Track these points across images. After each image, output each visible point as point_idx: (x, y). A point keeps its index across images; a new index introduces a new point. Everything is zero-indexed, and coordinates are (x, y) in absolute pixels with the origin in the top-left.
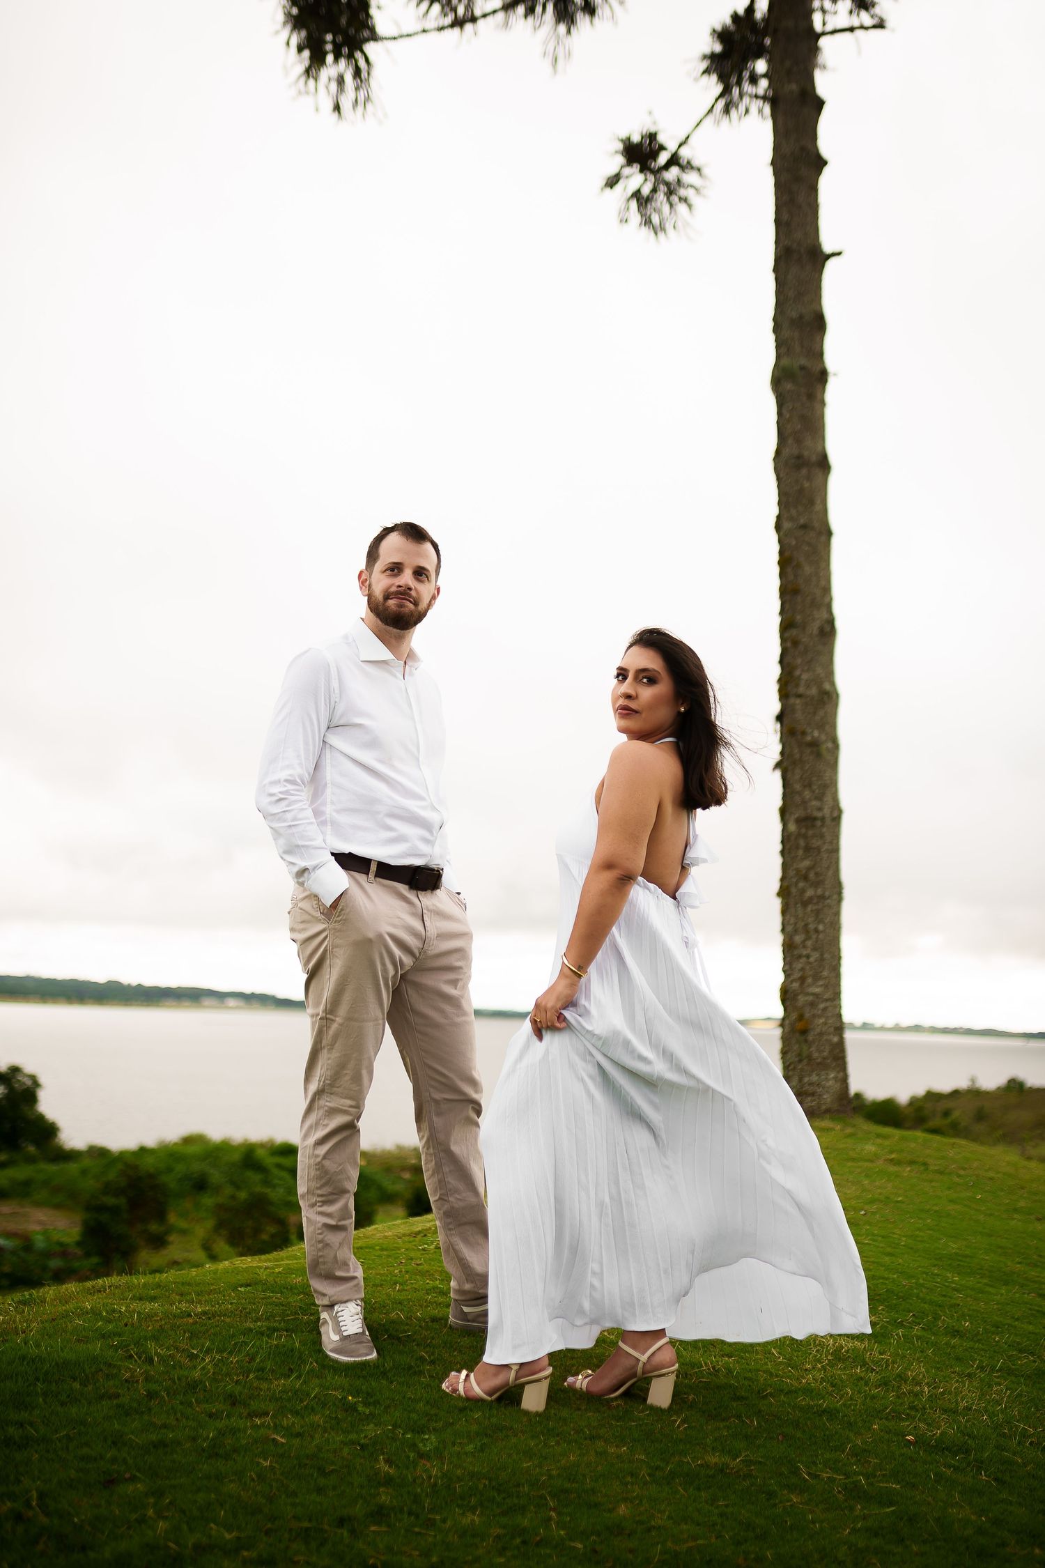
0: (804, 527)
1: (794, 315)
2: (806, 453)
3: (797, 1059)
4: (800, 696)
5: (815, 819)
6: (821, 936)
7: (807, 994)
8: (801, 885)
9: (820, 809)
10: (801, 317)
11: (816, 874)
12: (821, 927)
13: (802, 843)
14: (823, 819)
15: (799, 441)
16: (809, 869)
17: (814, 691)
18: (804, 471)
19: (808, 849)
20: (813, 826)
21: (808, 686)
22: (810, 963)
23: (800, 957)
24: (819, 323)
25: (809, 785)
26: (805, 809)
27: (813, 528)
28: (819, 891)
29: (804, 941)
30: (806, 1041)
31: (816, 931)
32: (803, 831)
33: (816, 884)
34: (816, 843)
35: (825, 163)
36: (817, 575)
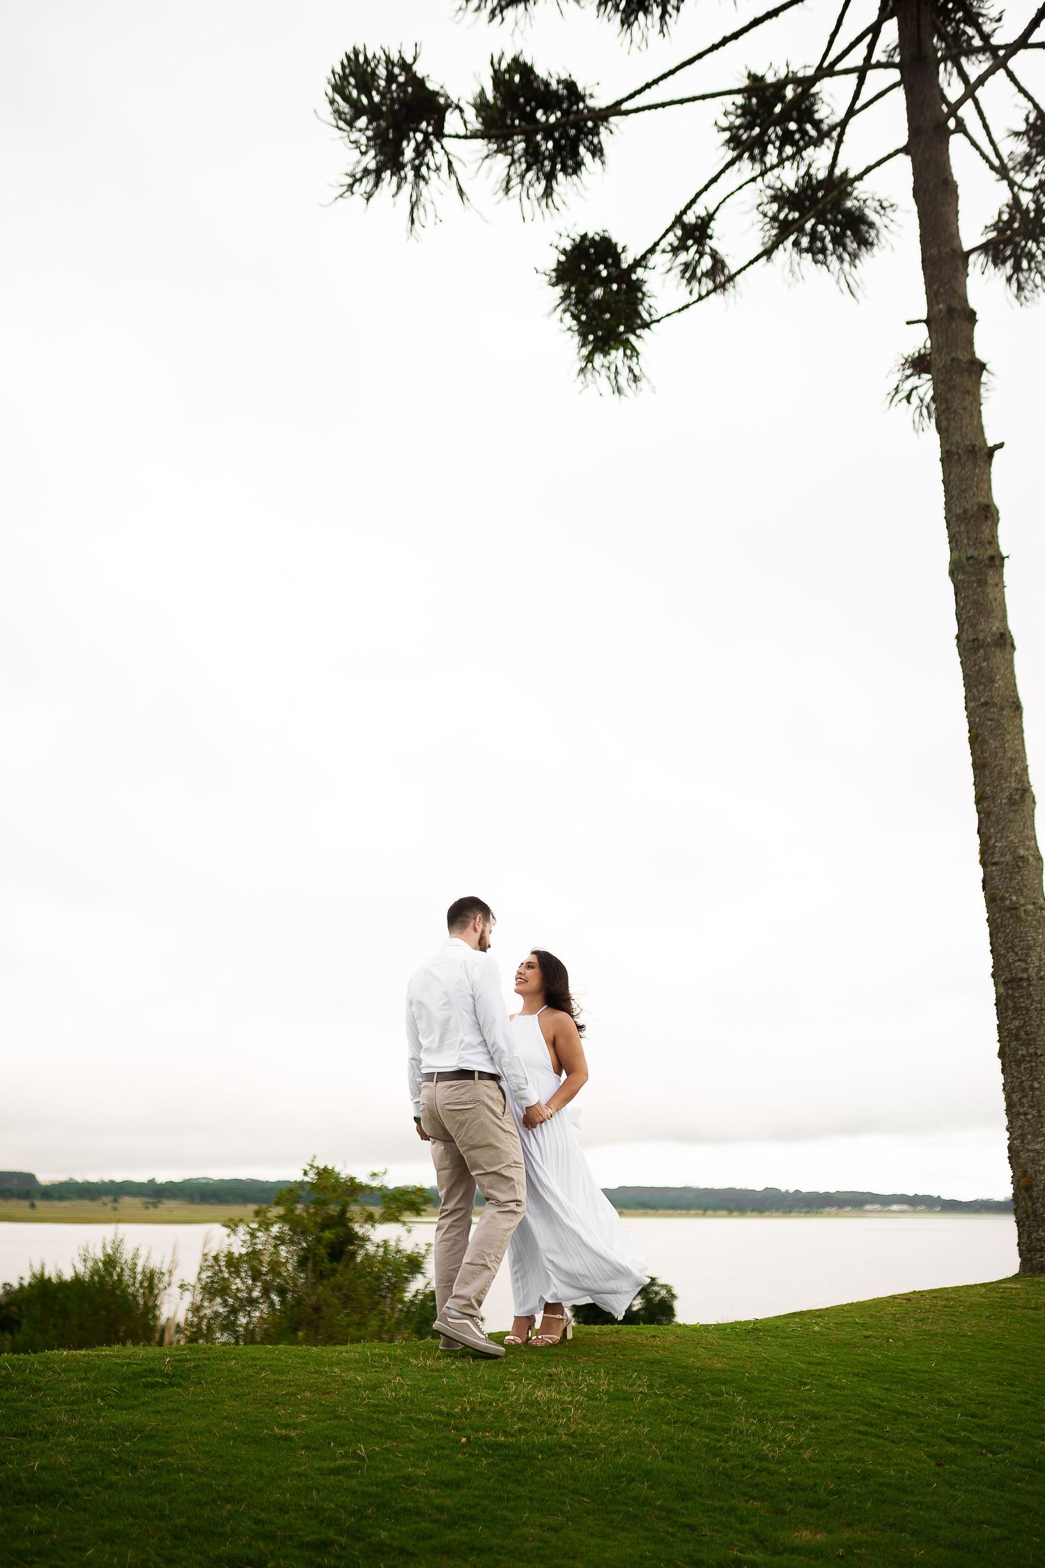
0: (986, 704)
1: (959, 511)
2: (981, 636)
3: (1024, 1215)
4: (995, 864)
5: (1021, 979)
6: (1037, 1093)
7: (1029, 1151)
8: (1013, 1044)
9: (1025, 970)
10: (965, 511)
11: (1027, 1034)
12: (1036, 1085)
13: (1011, 1004)
14: (1028, 979)
15: (973, 626)
16: (1019, 1028)
17: (1009, 858)
18: (981, 652)
19: (1016, 1009)
20: (1020, 987)
21: (1003, 855)
22: (1028, 1120)
23: (1019, 1114)
24: (989, 513)
25: (1012, 948)
26: (1011, 971)
27: (995, 705)
28: (1031, 1051)
29: (1020, 1099)
30: (1031, 1197)
31: (1032, 1088)
32: (1010, 992)
33: (1027, 1044)
34: (1023, 1003)
35: (983, 366)
36: (1002, 747)
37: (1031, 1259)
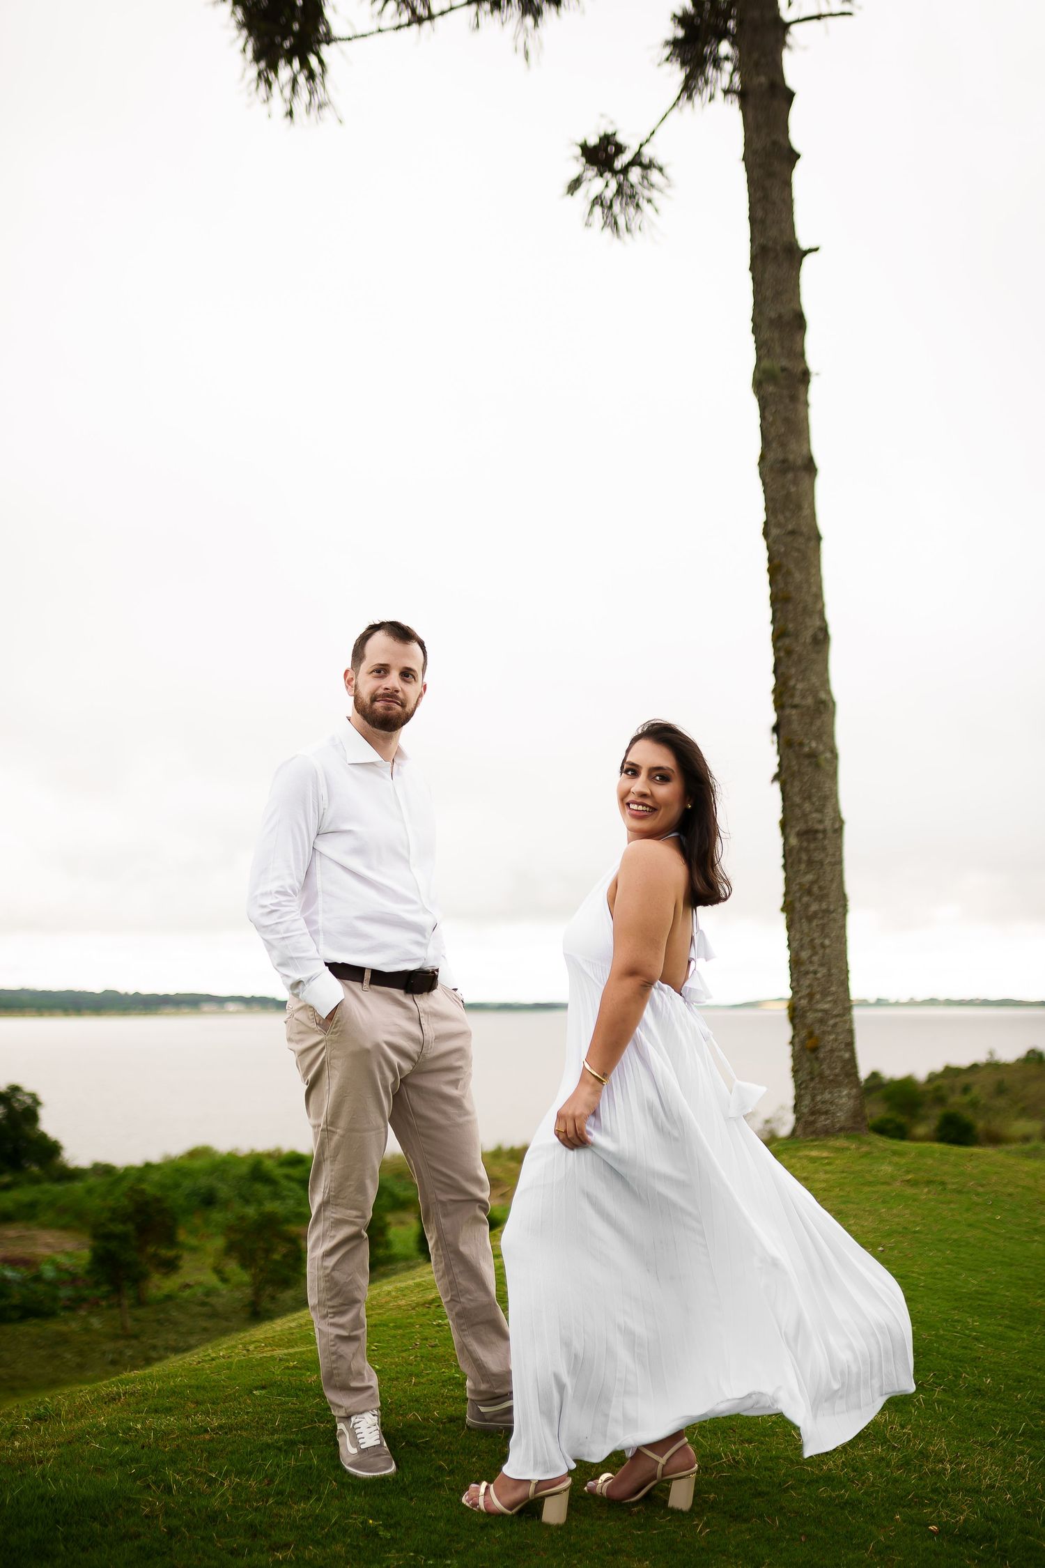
0: (792, 533)
1: (773, 315)
2: (791, 457)
3: (809, 1077)
4: (795, 707)
5: (817, 831)
6: (828, 951)
7: (817, 1011)
8: (805, 899)
9: (821, 821)
10: (780, 317)
11: (820, 888)
12: (827, 942)
13: (804, 857)
14: (824, 831)
15: (783, 445)
16: (813, 883)
17: (809, 701)
18: (790, 476)
19: (810, 862)
20: (815, 839)
21: (803, 697)
22: (817, 979)
23: (807, 973)
24: (798, 323)
25: (809, 797)
26: (806, 822)
27: (801, 534)
28: (824, 906)
29: (811, 957)
30: (817, 1058)
31: (823, 946)
32: (805, 844)
33: (821, 898)
34: (817, 856)
35: (798, 156)
36: (807, 581)
37: (813, 1122)
